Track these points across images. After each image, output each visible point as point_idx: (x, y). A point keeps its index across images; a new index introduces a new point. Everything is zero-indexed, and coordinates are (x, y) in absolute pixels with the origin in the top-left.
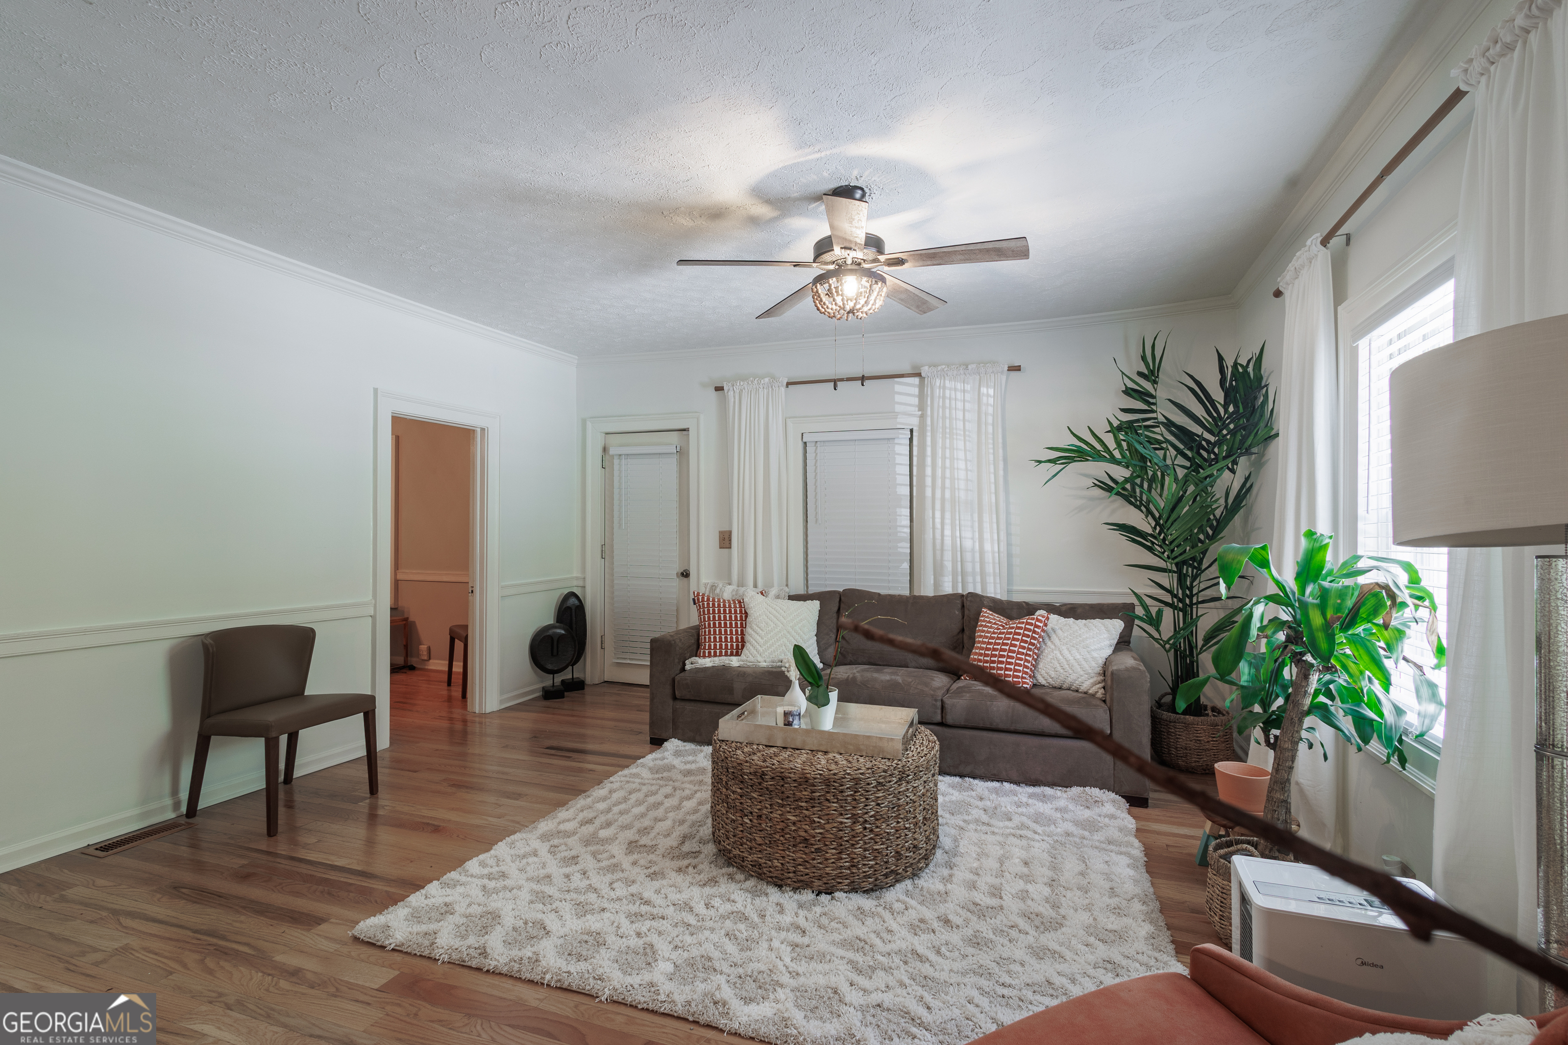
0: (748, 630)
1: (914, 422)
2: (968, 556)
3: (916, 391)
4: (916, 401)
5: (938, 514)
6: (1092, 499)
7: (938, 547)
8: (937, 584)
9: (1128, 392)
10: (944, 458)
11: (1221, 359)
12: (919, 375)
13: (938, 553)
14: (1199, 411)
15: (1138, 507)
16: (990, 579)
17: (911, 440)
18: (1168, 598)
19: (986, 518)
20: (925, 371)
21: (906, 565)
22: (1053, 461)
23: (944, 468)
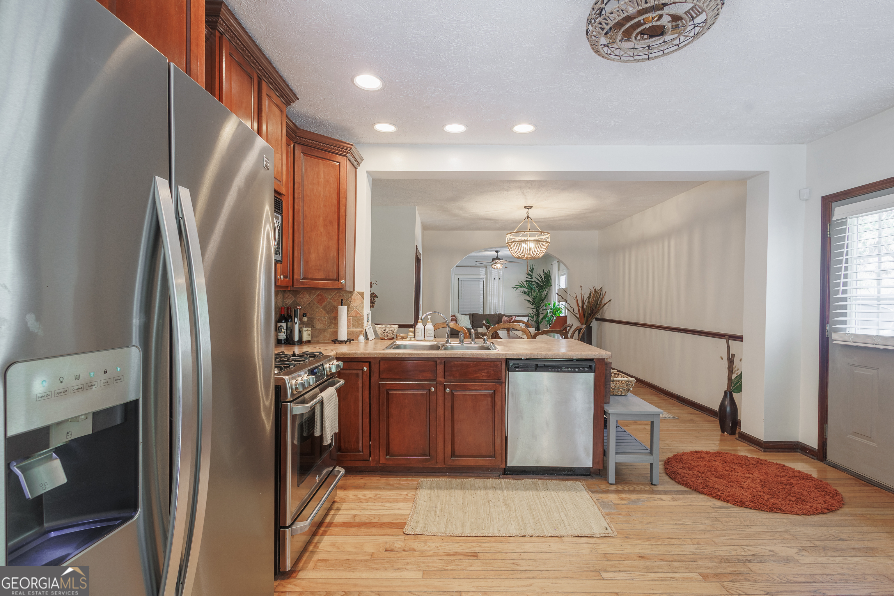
0: (457, 321)
1: (484, 277)
2: (497, 306)
3: (485, 270)
4: (485, 272)
5: (490, 297)
6: (520, 295)
7: (490, 304)
8: (490, 311)
9: (528, 274)
10: (492, 285)
11: (544, 270)
12: (486, 267)
13: (490, 306)
14: (540, 279)
15: (529, 297)
16: (501, 311)
17: (484, 281)
18: (534, 313)
19: (500, 298)
20: (488, 266)
21: (482, 308)
22: (515, 288)
23: (492, 287)
